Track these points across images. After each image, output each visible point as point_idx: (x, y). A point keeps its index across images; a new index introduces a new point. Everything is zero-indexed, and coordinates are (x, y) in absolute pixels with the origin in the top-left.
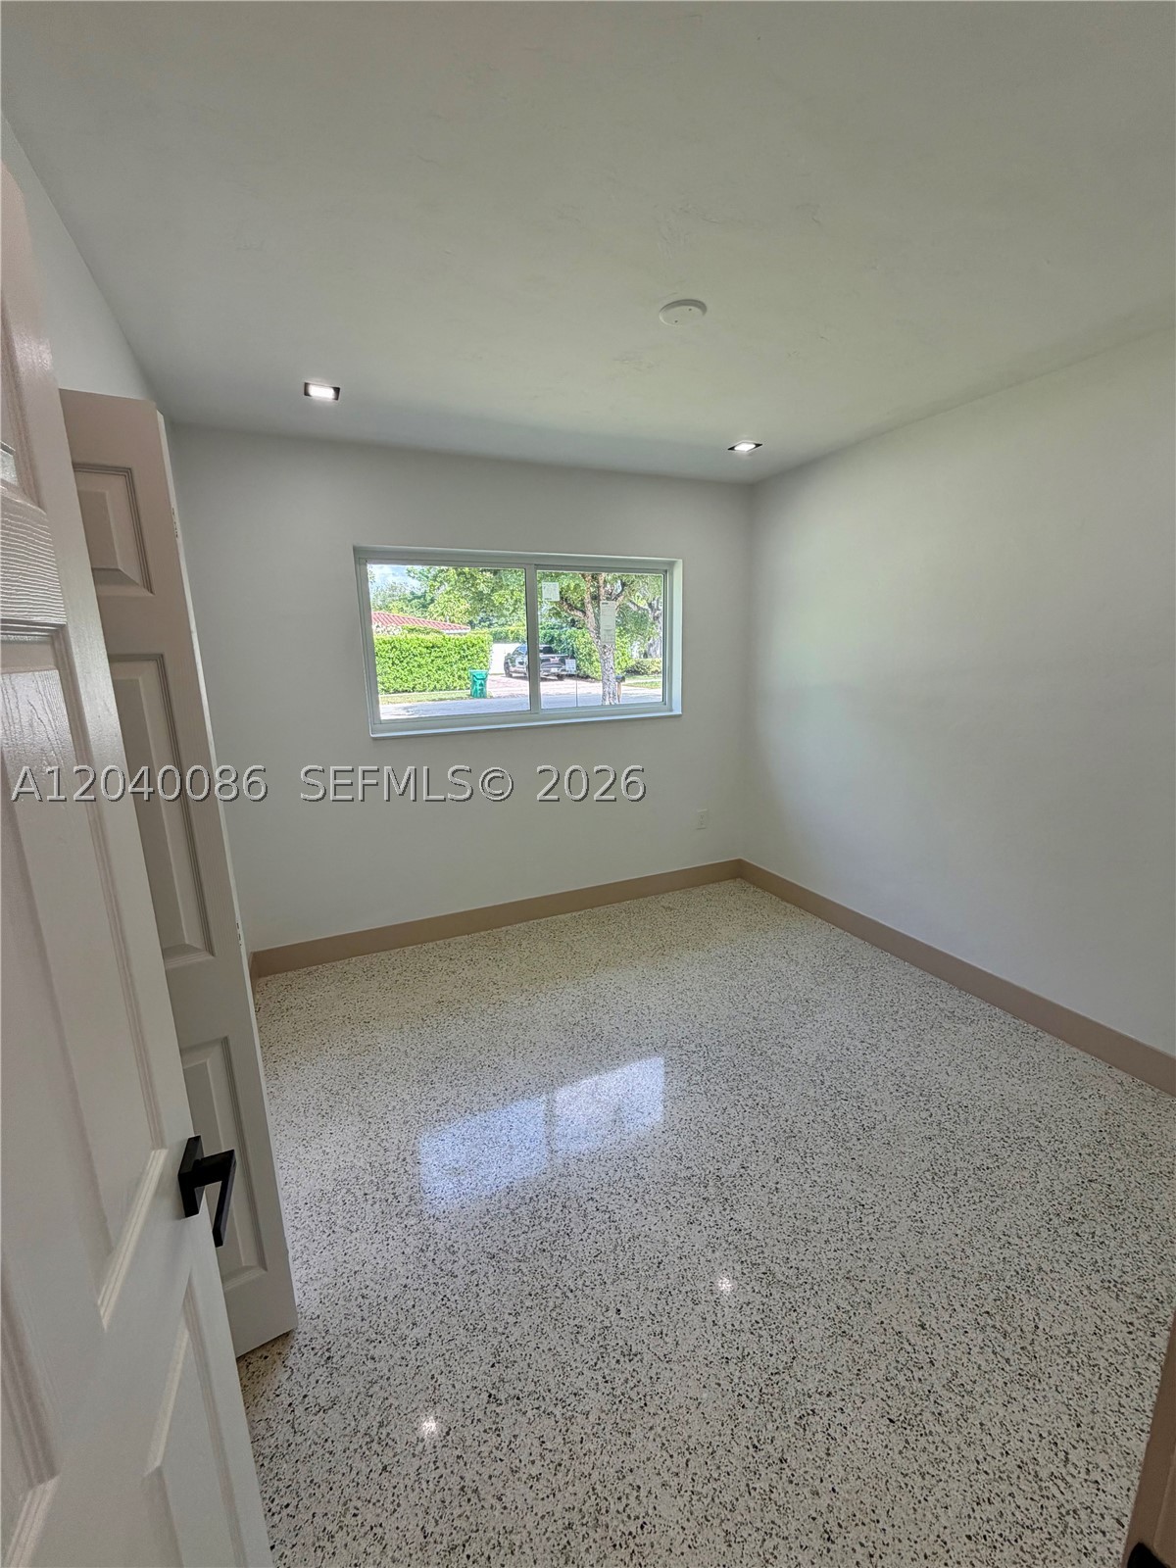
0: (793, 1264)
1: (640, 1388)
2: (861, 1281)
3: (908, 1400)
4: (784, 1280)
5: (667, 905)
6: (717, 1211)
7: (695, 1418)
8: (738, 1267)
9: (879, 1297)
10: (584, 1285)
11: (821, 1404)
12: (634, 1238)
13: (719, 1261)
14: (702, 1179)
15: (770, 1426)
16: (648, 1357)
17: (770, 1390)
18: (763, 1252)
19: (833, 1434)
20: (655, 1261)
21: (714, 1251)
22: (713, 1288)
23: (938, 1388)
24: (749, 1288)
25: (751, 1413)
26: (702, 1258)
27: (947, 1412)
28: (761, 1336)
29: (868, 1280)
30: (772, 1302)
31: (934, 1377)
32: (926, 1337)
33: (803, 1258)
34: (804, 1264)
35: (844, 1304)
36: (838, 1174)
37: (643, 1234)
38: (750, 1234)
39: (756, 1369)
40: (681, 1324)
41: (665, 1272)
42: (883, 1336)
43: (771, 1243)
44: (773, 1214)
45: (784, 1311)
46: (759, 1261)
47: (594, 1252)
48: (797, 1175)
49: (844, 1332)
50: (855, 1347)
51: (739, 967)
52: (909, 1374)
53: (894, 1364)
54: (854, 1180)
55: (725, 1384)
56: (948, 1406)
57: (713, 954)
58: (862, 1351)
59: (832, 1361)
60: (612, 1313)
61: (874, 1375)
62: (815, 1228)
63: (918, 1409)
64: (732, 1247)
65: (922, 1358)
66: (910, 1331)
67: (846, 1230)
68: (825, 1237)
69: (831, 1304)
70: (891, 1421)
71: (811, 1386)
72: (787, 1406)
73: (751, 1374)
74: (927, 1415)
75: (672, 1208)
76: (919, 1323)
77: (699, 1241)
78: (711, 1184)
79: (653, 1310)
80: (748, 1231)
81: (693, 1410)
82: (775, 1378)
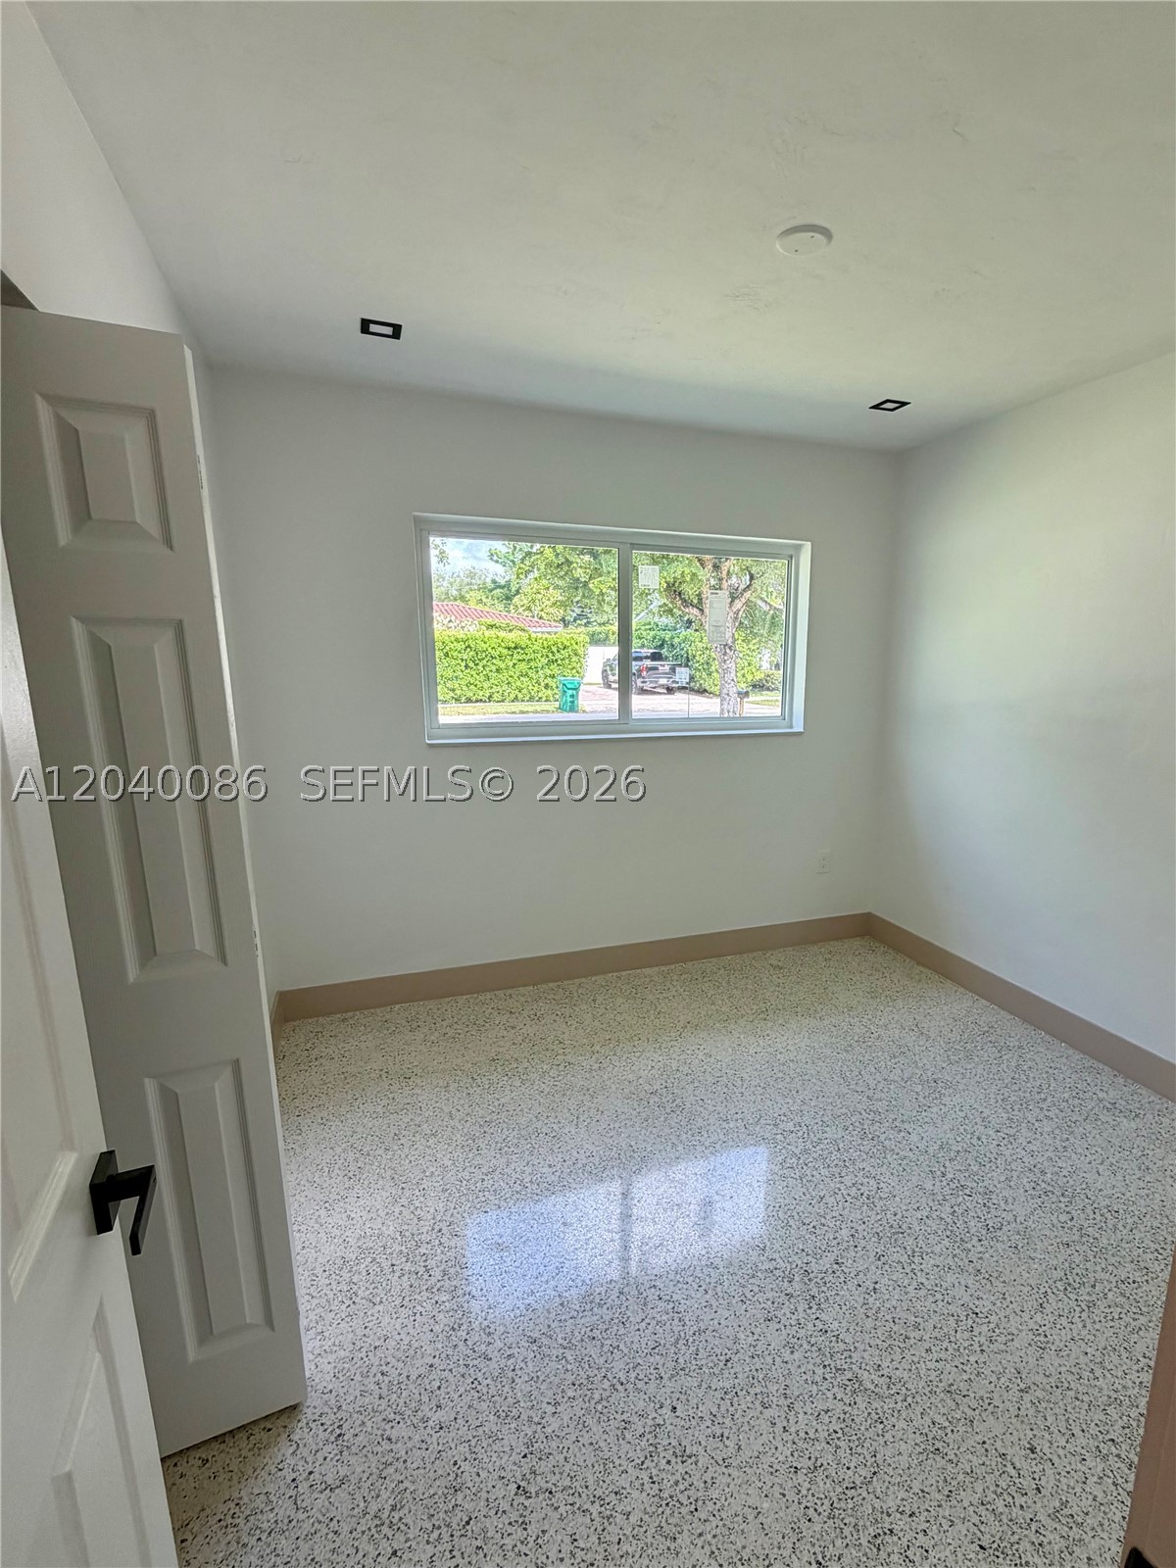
0: (886, 1373)
1: (691, 1493)
2: (964, 1396)
3: (1005, 1527)
4: (872, 1388)
5: (775, 963)
6: (800, 1309)
7: (752, 1527)
8: (820, 1371)
9: (984, 1415)
10: (636, 1378)
11: (901, 1523)
12: (700, 1332)
13: (797, 1363)
14: (787, 1273)
15: (838, 1542)
16: (703, 1461)
17: (843, 1504)
18: (850, 1357)
19: (911, 1557)
20: (722, 1358)
21: (792, 1352)
22: (788, 1392)
23: (1041, 1517)
24: (829, 1395)
25: (817, 1528)
26: (778, 1359)
27: (1050, 1543)
28: (839, 1447)
29: (972, 1395)
30: (856, 1412)
31: (1039, 1505)
32: (1034, 1462)
33: (898, 1366)
34: (897, 1372)
35: (939, 1419)
36: (950, 1278)
37: (711, 1328)
38: (837, 1336)
39: (828, 1481)
40: (746, 1427)
41: (732, 1371)
42: (984, 1458)
43: (862, 1348)
44: (868, 1317)
45: (869, 1421)
46: (846, 1366)
47: (652, 1344)
48: (901, 1276)
49: (938, 1450)
50: (949, 1467)
51: (856, 1038)
52: (1010, 1500)
53: (992, 1488)
54: (970, 1285)
55: (791, 1495)
56: (1051, 1537)
57: (826, 1022)
58: (955, 1471)
59: (920, 1478)
60: (666, 1411)
61: (966, 1497)
62: (917, 1334)
63: (1016, 1537)
64: (814, 1349)
65: (1027, 1483)
66: (1017, 1455)
67: (953, 1339)
68: (926, 1345)
69: (925, 1418)
70: (981, 1547)
71: (891, 1503)
72: (861, 1523)
73: (822, 1486)
74: (1025, 1545)
75: (748, 1302)
76: (1028, 1446)
77: (776, 1340)
78: (797, 1278)
79: (714, 1410)
80: (836, 1333)
81: (751, 1518)
82: (850, 1493)
